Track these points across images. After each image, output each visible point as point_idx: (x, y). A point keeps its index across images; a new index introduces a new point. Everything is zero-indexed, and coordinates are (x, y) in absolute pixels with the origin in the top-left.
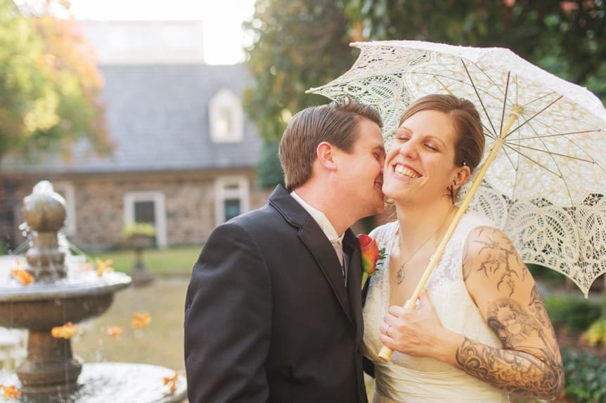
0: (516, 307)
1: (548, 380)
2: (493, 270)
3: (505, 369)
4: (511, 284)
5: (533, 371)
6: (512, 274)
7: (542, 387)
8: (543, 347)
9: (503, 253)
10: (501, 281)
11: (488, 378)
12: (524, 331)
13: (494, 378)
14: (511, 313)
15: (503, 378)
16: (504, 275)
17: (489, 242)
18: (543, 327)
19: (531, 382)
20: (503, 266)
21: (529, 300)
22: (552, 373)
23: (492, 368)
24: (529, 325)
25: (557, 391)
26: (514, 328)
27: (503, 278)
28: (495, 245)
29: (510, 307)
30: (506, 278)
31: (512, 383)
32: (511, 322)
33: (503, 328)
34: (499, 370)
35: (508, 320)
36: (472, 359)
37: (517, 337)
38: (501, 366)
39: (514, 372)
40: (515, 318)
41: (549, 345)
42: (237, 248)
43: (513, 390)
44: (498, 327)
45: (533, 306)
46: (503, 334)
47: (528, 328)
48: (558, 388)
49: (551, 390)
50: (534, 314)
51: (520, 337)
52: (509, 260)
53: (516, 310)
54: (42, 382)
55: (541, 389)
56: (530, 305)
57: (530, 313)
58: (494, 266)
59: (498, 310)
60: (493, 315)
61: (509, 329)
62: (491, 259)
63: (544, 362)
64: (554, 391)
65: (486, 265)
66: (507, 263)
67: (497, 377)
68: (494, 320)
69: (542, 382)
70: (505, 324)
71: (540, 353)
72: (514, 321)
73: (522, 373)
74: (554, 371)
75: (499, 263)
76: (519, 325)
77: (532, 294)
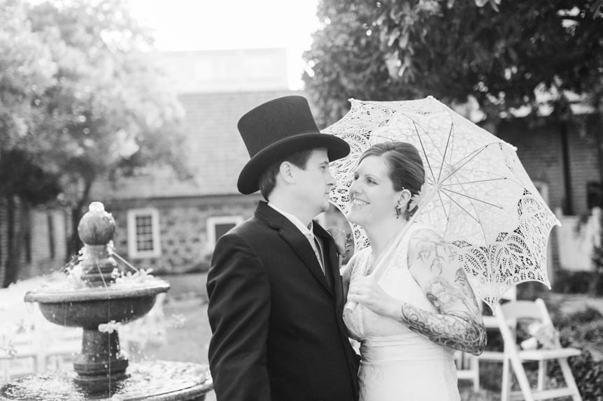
0: (444, 283)
1: (470, 334)
2: (426, 256)
3: (437, 324)
4: (440, 266)
5: (457, 326)
6: (440, 259)
7: (466, 339)
8: (467, 311)
9: (434, 244)
10: (433, 265)
11: (426, 330)
12: (451, 300)
13: (430, 331)
14: (441, 287)
15: (436, 330)
16: (435, 260)
17: (423, 238)
18: (466, 297)
19: (457, 335)
20: (434, 253)
21: (455, 278)
22: (474, 329)
23: (427, 322)
24: (455, 295)
25: (479, 344)
26: (444, 299)
27: (433, 262)
28: (427, 239)
29: (441, 283)
30: (436, 262)
31: (443, 336)
32: (442, 294)
33: (436, 299)
34: (432, 324)
35: (439, 293)
36: (413, 314)
37: (446, 305)
38: (433, 321)
39: (444, 326)
40: (444, 291)
41: (471, 309)
42: (237, 250)
43: (446, 342)
44: (433, 299)
45: (458, 282)
46: (437, 304)
47: (454, 297)
48: (480, 343)
49: (474, 343)
50: (459, 288)
51: (449, 305)
52: (438, 249)
53: (445, 285)
54: (92, 372)
55: (466, 341)
56: (455, 281)
57: (455, 287)
58: (427, 254)
59: (432, 286)
60: (428, 290)
61: (441, 299)
62: (425, 250)
63: (467, 321)
64: (476, 345)
65: (422, 254)
66: (436, 251)
67: (432, 330)
68: (430, 294)
69: (466, 336)
70: (437, 296)
71: (464, 315)
72: (443, 293)
73: (449, 327)
74: (475, 328)
75: (430, 252)
76: (447, 296)
77: (457, 274)
